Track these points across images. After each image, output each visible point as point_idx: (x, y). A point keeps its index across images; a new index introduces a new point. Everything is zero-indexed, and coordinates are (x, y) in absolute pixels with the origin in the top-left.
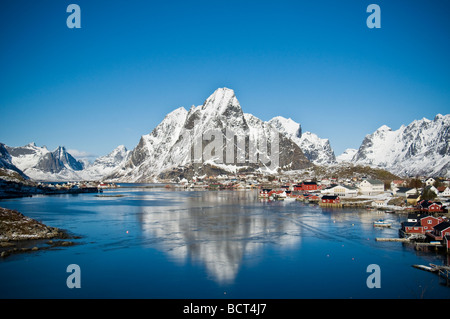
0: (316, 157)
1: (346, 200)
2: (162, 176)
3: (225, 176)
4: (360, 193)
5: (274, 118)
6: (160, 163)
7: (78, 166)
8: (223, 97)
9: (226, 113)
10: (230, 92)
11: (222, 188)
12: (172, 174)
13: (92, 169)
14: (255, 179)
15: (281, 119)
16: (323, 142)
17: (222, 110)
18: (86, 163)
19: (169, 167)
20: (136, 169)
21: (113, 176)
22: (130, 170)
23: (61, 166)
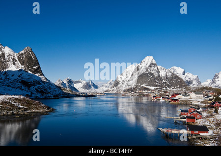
0: (191, 83)
1: (182, 101)
2: (124, 91)
3: (146, 91)
4: (190, 98)
5: (172, 67)
6: (124, 86)
7: (96, 87)
8: (149, 60)
9: (150, 66)
10: (152, 57)
11: (144, 96)
12: (128, 90)
13: (101, 88)
14: (158, 92)
15: (175, 67)
16: (195, 77)
17: (149, 65)
18: (99, 86)
19: (127, 87)
20: (115, 88)
21: (107, 91)
22: (113, 88)
23: (90, 87)
